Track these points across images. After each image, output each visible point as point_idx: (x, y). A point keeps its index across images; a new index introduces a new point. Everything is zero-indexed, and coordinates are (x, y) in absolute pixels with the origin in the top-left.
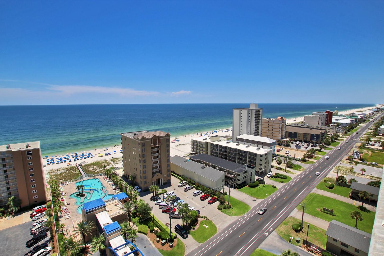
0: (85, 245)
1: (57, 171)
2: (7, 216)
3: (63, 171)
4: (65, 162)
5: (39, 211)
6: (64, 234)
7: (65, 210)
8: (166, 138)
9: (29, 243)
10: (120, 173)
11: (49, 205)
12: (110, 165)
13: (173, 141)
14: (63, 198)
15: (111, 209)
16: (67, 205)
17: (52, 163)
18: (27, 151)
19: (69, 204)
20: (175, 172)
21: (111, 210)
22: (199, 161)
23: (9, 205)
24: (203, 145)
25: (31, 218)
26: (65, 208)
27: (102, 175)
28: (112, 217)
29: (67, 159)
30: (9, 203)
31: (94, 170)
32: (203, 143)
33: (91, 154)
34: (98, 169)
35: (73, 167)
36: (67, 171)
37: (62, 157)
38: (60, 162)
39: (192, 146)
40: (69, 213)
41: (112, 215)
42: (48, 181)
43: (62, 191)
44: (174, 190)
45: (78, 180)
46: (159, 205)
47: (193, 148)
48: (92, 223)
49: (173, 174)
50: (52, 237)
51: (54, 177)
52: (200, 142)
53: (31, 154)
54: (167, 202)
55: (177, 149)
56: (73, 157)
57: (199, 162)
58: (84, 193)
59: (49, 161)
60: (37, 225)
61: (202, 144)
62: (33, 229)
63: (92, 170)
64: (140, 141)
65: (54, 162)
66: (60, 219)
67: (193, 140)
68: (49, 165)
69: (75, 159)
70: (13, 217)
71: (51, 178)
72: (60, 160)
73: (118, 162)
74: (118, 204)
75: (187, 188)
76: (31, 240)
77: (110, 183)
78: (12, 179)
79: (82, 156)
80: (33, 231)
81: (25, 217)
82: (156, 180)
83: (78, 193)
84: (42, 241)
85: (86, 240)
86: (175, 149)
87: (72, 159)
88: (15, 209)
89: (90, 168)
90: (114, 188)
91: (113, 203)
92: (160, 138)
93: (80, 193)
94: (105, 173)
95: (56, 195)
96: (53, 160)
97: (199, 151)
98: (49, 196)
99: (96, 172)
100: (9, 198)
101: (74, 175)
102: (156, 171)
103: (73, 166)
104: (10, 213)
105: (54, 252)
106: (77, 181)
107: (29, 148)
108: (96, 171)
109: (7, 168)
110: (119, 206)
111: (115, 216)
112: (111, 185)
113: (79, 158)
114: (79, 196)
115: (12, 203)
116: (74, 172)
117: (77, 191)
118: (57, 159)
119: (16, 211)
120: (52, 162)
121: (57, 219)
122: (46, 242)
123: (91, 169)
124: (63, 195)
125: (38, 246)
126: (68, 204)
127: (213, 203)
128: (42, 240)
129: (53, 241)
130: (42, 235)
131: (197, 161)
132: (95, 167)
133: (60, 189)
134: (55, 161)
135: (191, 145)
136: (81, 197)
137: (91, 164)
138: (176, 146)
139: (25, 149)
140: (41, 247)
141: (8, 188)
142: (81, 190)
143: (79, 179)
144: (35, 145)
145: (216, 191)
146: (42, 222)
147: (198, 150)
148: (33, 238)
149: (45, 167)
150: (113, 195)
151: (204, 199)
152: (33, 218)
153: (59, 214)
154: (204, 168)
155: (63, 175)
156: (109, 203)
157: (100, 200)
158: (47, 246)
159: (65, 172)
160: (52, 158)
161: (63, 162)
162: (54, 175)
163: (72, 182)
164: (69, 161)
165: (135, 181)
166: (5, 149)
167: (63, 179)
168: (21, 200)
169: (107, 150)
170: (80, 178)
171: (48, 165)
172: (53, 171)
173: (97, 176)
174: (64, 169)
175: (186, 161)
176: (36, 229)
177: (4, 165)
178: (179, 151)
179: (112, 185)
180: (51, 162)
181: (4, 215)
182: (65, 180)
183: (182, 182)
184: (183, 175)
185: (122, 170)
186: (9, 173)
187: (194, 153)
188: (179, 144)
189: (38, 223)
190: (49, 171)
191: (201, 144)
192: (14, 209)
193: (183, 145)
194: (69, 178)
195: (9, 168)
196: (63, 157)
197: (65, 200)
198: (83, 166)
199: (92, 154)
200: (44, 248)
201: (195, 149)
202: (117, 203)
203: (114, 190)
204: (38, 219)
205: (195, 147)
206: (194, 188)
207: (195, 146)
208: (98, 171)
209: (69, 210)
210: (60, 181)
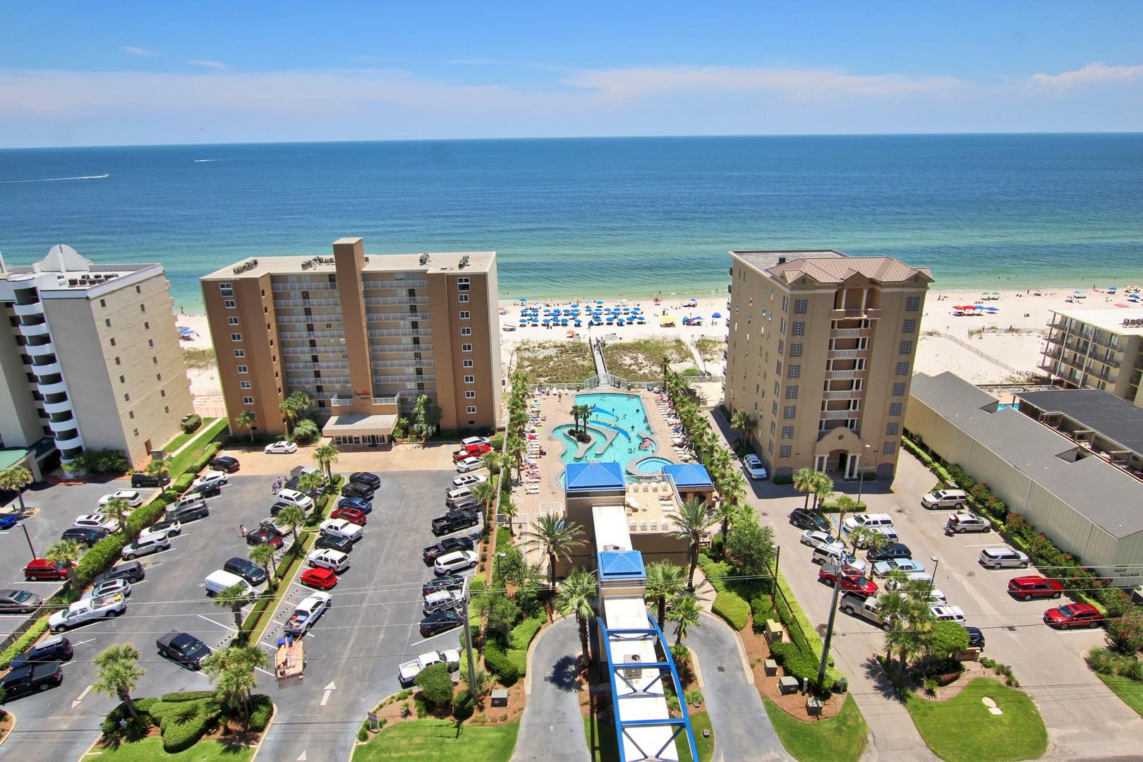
0: (554, 585)
1: (539, 347)
2: (412, 441)
3: (553, 352)
4: (565, 325)
5: (474, 451)
6: (512, 532)
7: (532, 466)
8: (906, 290)
9: (438, 525)
10: (713, 394)
11: (497, 441)
12: (689, 359)
13: (965, 308)
14: (533, 431)
15: (644, 507)
17: (531, 322)
18: (460, 278)
19: (545, 453)
20: (926, 442)
21: (645, 510)
22: (1065, 420)
23: (416, 415)
24: (1114, 347)
25: (455, 463)
26: (533, 461)
27: (655, 389)
28: (639, 531)
29: (571, 317)
30: (417, 409)
31: (634, 367)
32: (1115, 341)
33: (639, 312)
34: (647, 366)
35: (580, 345)
36: (562, 353)
37: (559, 308)
38: (551, 323)
39: (1052, 346)
40: (538, 480)
41: (644, 528)
42: (512, 372)
43: (537, 412)
44: (898, 515)
45: (583, 388)
46: (814, 549)
47: (1056, 355)
48: (580, 529)
49: (913, 445)
50: (487, 530)
51: (528, 366)
52: (1099, 333)
53: (466, 287)
54: (850, 549)
55: (969, 348)
56: (588, 313)
57: (1064, 426)
58: (589, 433)
59: (526, 315)
60: (462, 484)
61: (1109, 345)
62: (453, 493)
63: (630, 366)
64: (788, 291)
65: (537, 321)
66: (514, 488)
67: (1065, 319)
68: (525, 326)
69: (593, 321)
70: (421, 448)
71: (520, 366)
72: (552, 317)
73: (715, 356)
74: (669, 498)
75: (957, 521)
76: (443, 519)
77: (672, 420)
78: (426, 349)
80: (451, 497)
81: (442, 457)
82: (831, 453)
83: (575, 429)
84: (465, 530)
85: (558, 574)
86: (962, 344)
87: (585, 319)
88: (427, 428)
89: (626, 358)
90: (679, 441)
91: (655, 490)
92: (878, 288)
93: (579, 430)
94: (665, 384)
95: (518, 420)
96: (537, 315)
97: (1085, 378)
98: (503, 418)
99: (641, 376)
100: (418, 395)
101: (577, 369)
102: (838, 418)
103: (583, 341)
104: (418, 436)
105: (482, 570)
106: (581, 392)
107: (466, 270)
108: (639, 372)
109: (418, 319)
110: (671, 505)
111: (649, 531)
112: (672, 427)
113: (604, 318)
114: (574, 438)
115: (423, 412)
116: (580, 362)
117: (572, 420)
118: (547, 313)
119: (427, 434)
120: (534, 318)
121: (507, 487)
122: (472, 536)
123: (628, 361)
124: (535, 422)
125: (452, 540)
126: (542, 453)
127: (1070, 628)
128: (466, 528)
129: (487, 542)
130: (467, 515)
131: (1052, 421)
132: (641, 357)
133: (529, 402)
134: (541, 318)
135: (1049, 340)
136: (580, 444)
137: (633, 345)
138: (971, 333)
139: (457, 271)
140: (458, 545)
141: (419, 372)
142: (581, 421)
143: (587, 387)
144: (483, 262)
145: (1106, 583)
146: (475, 481)
147: (1080, 367)
148: (448, 514)
149: (515, 330)
151: (1030, 594)
152: (459, 464)
153: (514, 474)
154: (1079, 457)
155: (551, 363)
156: (644, 484)
157: (614, 467)
158: (471, 547)
159: (557, 357)
160: (535, 307)
161: (561, 323)
162: (528, 359)
163: (566, 391)
164: (576, 326)
165: (753, 437)
166: (417, 267)
167: (547, 376)
168: (440, 410)
169: (694, 306)
170: (589, 384)
171: (521, 326)
172: (527, 347)
173: (640, 387)
174: (556, 347)
175: (992, 407)
176: (457, 496)
177: (413, 309)
178: (982, 355)
179: (676, 431)
180: (530, 318)
181: (407, 437)
182: (551, 381)
183: (945, 493)
184: (956, 465)
185: (718, 386)
186: (421, 330)
187: (1053, 377)
188: (990, 326)
189: (464, 482)
190: (519, 345)
191: (1106, 341)
192: (424, 426)
193: (1010, 334)
194: (562, 378)
195: (423, 318)
196: (562, 308)
197: (537, 437)
198: (606, 346)
199: (642, 313)
200: (463, 549)
201: (1065, 360)
202: (670, 492)
203: (677, 448)
204: (468, 470)
205: (1067, 352)
206: (997, 534)
207: (1068, 346)
208: (647, 372)
209: (539, 471)
210: (539, 379)
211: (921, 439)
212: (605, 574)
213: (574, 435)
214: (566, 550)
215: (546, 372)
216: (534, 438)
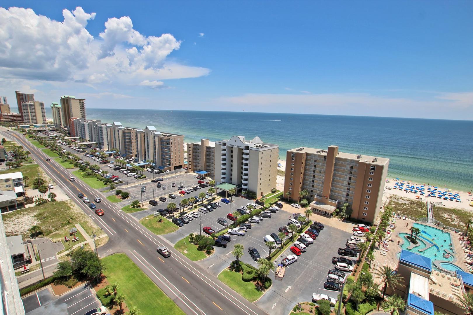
0: (384, 296)
1: (400, 199)
2: (339, 218)
3: (407, 202)
4: (415, 192)
5: (362, 229)
6: (370, 266)
9: (341, 251)
11: (373, 229)
14: (390, 231)
15: (440, 284)
16: (390, 241)
17: (399, 188)
18: (372, 166)
19: (393, 241)
21: (440, 286)
23: (343, 209)
25: (353, 231)
26: (386, 242)
27: (460, 233)
29: (420, 190)
30: (343, 207)
31: (449, 220)
34: (457, 221)
35: (421, 203)
36: (411, 204)
37: (414, 186)
38: (409, 191)
40: (387, 251)
41: (438, 293)
42: (386, 205)
43: (393, 223)
45: (419, 221)
48: (402, 279)
50: (359, 261)
51: (394, 205)
53: (374, 169)
56: (429, 191)
58: (417, 240)
59: (397, 185)
60: (354, 240)
62: (349, 242)
63: (447, 218)
65: (402, 188)
66: (375, 250)
68: (396, 189)
69: (431, 194)
70: (341, 221)
71: (390, 204)
72: (410, 189)
74: (457, 286)
76: (343, 249)
77: (467, 250)
78: (352, 188)
79: (442, 195)
80: (348, 243)
81: (349, 227)
83: (410, 236)
84: (351, 257)
85: (387, 292)
87: (426, 193)
88: (346, 215)
89: (446, 215)
90: (469, 262)
91: (449, 279)
93: (412, 237)
94: (467, 232)
95: (384, 224)
96: (403, 186)
98: (377, 221)
99: (452, 225)
100: (345, 203)
101: (417, 212)
103: (423, 201)
104: (342, 217)
105: (354, 275)
106: (417, 222)
107: (375, 163)
108: (452, 223)
110: (457, 290)
111: (441, 296)
112: (467, 254)
113: (436, 195)
114: (409, 240)
115: (345, 209)
116: (420, 210)
117: (410, 232)
118: (408, 186)
119: (345, 217)
120: (401, 187)
121: (372, 248)
122: (353, 261)
123: (446, 216)
124: (392, 227)
125: (345, 259)
126: (392, 241)
128: (351, 256)
129: (358, 265)
130: (353, 252)
132: (454, 217)
133: (390, 218)
134: (404, 187)
136: (411, 243)
137: (451, 210)
139: (371, 163)
140: (346, 261)
141: (348, 195)
142: (414, 234)
143: (420, 221)
144: (383, 162)
146: (359, 241)
148: (345, 248)
149: (391, 189)
152: (354, 232)
153: (377, 244)
155: (405, 207)
156: (443, 274)
157: (428, 260)
158: (351, 265)
159: (408, 205)
160: (402, 183)
161: (413, 192)
163: (410, 219)
164: (421, 194)
166: (356, 159)
167: (402, 211)
168: (352, 210)
170: (422, 220)
171: (394, 188)
172: (395, 197)
173: (451, 229)
174: (409, 200)
176: (351, 243)
177: (351, 173)
179: (469, 256)
180: (399, 186)
181: (337, 216)
182: (403, 214)
186: (352, 181)
189: (355, 239)
190: (391, 196)
192: (345, 214)
194: (409, 213)
195: (354, 177)
196: (415, 186)
198: (435, 207)
199: (459, 197)
200: (348, 264)
202: (458, 283)
203: (467, 265)
204: (357, 236)
208: (456, 224)
209: (388, 247)
210: (398, 211)
212: (410, 304)
213: (409, 239)
214: (393, 285)
215: (401, 209)
216: (389, 233)
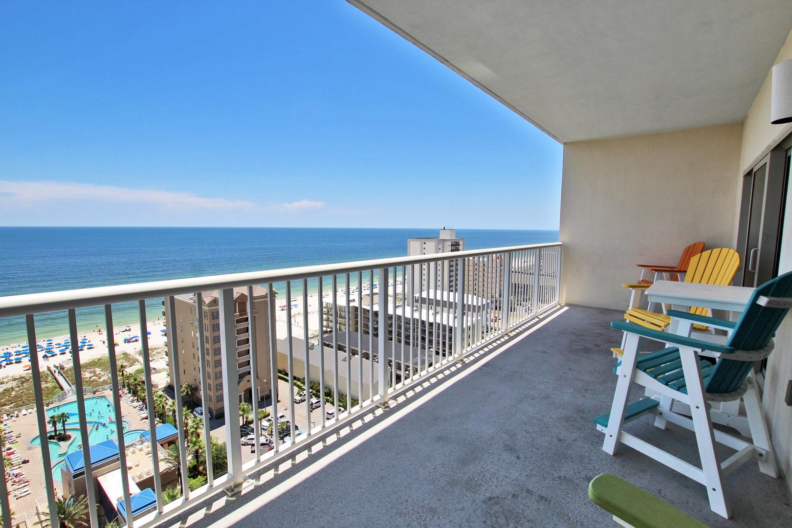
3: (14, 384)
7: (16, 476)
8: (266, 299)
10: (161, 380)
12: (137, 363)
13: (285, 306)
14: (10, 449)
15: (136, 463)
16: (21, 465)
19: (28, 461)
20: (288, 371)
21: (137, 466)
26: (16, 472)
28: (138, 480)
29: (24, 355)
31: (94, 378)
33: (87, 341)
34: (105, 374)
36: (23, 382)
37: (9, 351)
38: (4, 363)
40: (26, 484)
41: (140, 477)
43: (9, 432)
44: (285, 411)
45: (52, 403)
46: (251, 446)
49: (282, 376)
52: (340, 308)
57: (340, 348)
58: (68, 433)
63: (91, 378)
64: (207, 308)
67: (327, 304)
69: (47, 354)
72: (4, 359)
73: (155, 358)
75: (312, 404)
77: (136, 404)
79: (65, 348)
82: (244, 391)
83: (53, 434)
89: (86, 373)
90: (144, 416)
91: (141, 450)
92: (254, 300)
93: (58, 434)
94: (124, 382)
97: (340, 327)
99: (102, 382)
102: (244, 371)
106: (51, 406)
108: (99, 380)
111: (145, 477)
112: (137, 408)
113: (57, 351)
114: (54, 441)
123: (87, 375)
124: (10, 441)
126: (25, 462)
132: (98, 371)
135: (323, 314)
136: (62, 443)
137: (89, 363)
143: (55, 401)
147: (337, 323)
150: (142, 432)
154: (350, 359)
155: (14, 393)
156: (133, 449)
159: (18, 387)
161: (14, 361)
165: (196, 396)
167: (12, 403)
169: (130, 330)
170: (57, 399)
173: (103, 389)
174: (15, 380)
175: (312, 347)
179: (142, 409)
182: (17, 406)
183: (303, 393)
184: (304, 378)
185: (165, 374)
187: (328, 330)
188: (297, 313)
191: (344, 310)
194: (28, 400)
196: (12, 351)
197: (15, 452)
198: (65, 369)
199: (89, 341)
201: (331, 322)
203: (145, 420)
206: (329, 404)
208: (106, 378)
209: (26, 476)
210: (3, 408)
211: (285, 371)
212: (133, 512)
213: (54, 439)
214: (81, 519)
215: (9, 401)
216: (13, 453)
